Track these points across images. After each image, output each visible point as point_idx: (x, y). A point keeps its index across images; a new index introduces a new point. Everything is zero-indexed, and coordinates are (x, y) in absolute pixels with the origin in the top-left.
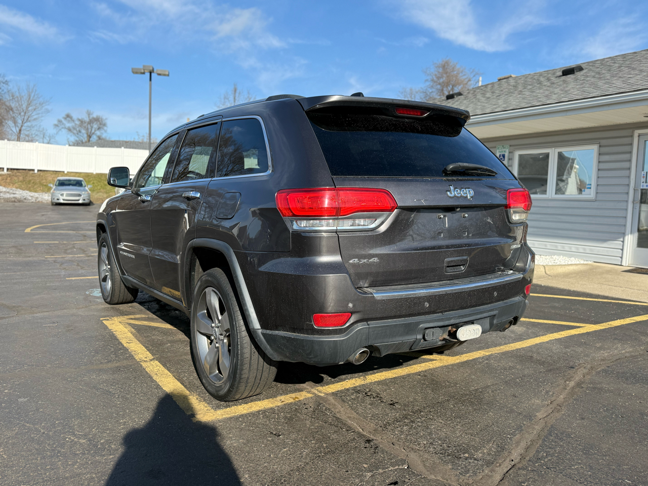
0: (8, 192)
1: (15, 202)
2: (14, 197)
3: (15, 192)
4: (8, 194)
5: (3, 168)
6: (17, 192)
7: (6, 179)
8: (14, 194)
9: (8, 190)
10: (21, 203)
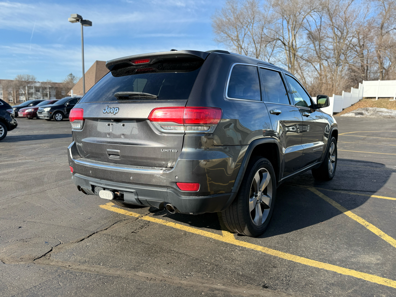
0: (388, 112)
1: (389, 118)
2: (389, 115)
3: (392, 112)
4: (387, 113)
5: (393, 97)
6: (393, 112)
7: (393, 104)
8: (391, 113)
9: (388, 111)
10: (393, 119)
